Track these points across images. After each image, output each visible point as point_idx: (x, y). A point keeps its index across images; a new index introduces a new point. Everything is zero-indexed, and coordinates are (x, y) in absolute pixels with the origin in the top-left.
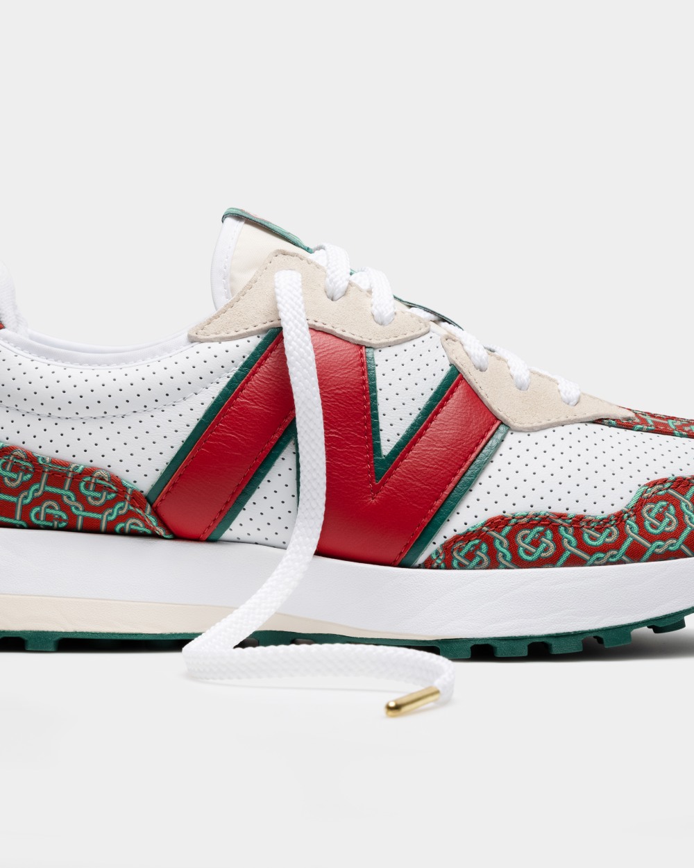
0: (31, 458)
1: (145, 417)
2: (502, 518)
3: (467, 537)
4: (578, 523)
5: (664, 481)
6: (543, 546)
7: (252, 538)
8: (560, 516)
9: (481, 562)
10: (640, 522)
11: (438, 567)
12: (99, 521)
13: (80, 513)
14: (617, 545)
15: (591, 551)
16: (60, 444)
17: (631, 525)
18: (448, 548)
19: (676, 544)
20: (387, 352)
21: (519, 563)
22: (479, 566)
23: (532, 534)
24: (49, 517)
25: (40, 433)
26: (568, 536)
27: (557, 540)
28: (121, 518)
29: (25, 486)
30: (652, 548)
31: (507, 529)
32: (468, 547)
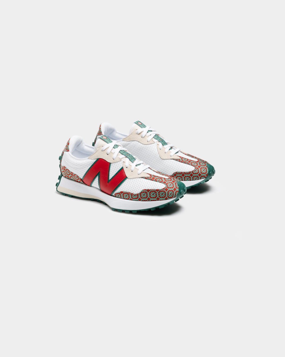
2: (122, 192)
4: (132, 194)
5: (146, 190)
6: (127, 197)
8: (130, 193)
10: (141, 195)
11: (114, 197)
13: (75, 179)
15: (133, 198)
17: (139, 196)
18: (116, 194)
19: (146, 199)
20: (113, 164)
21: (124, 198)
22: (119, 198)
23: (126, 195)
26: (130, 196)
27: (129, 196)
30: (142, 199)
32: (118, 195)
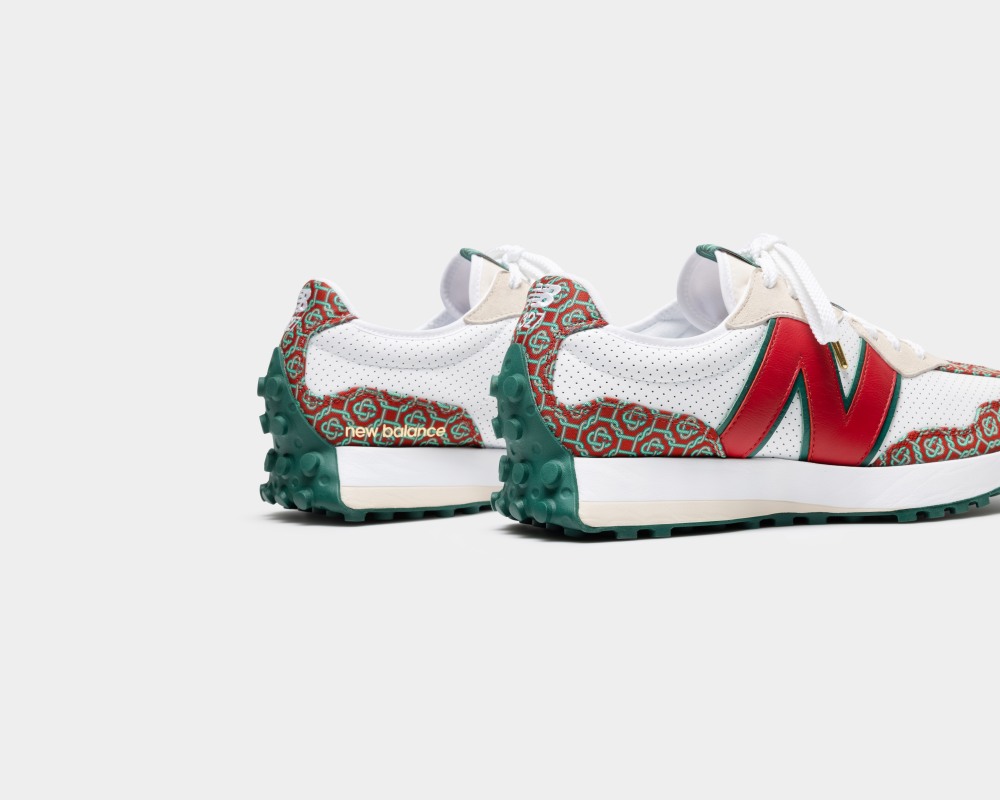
0: (647, 410)
1: (713, 380)
2: (915, 432)
3: (899, 445)
4: (954, 433)
6: (938, 448)
7: (772, 455)
9: (906, 460)
10: (982, 430)
11: (883, 466)
12: (683, 449)
13: (673, 444)
14: (973, 445)
15: (962, 449)
16: (663, 400)
17: (979, 432)
18: (889, 453)
19: (999, 442)
21: (927, 460)
22: (905, 463)
23: (932, 441)
24: (653, 449)
25: (649, 394)
26: (950, 441)
27: (945, 444)
28: (698, 447)
29: (641, 429)
30: (989, 445)
31: (919, 439)
32: (900, 452)
